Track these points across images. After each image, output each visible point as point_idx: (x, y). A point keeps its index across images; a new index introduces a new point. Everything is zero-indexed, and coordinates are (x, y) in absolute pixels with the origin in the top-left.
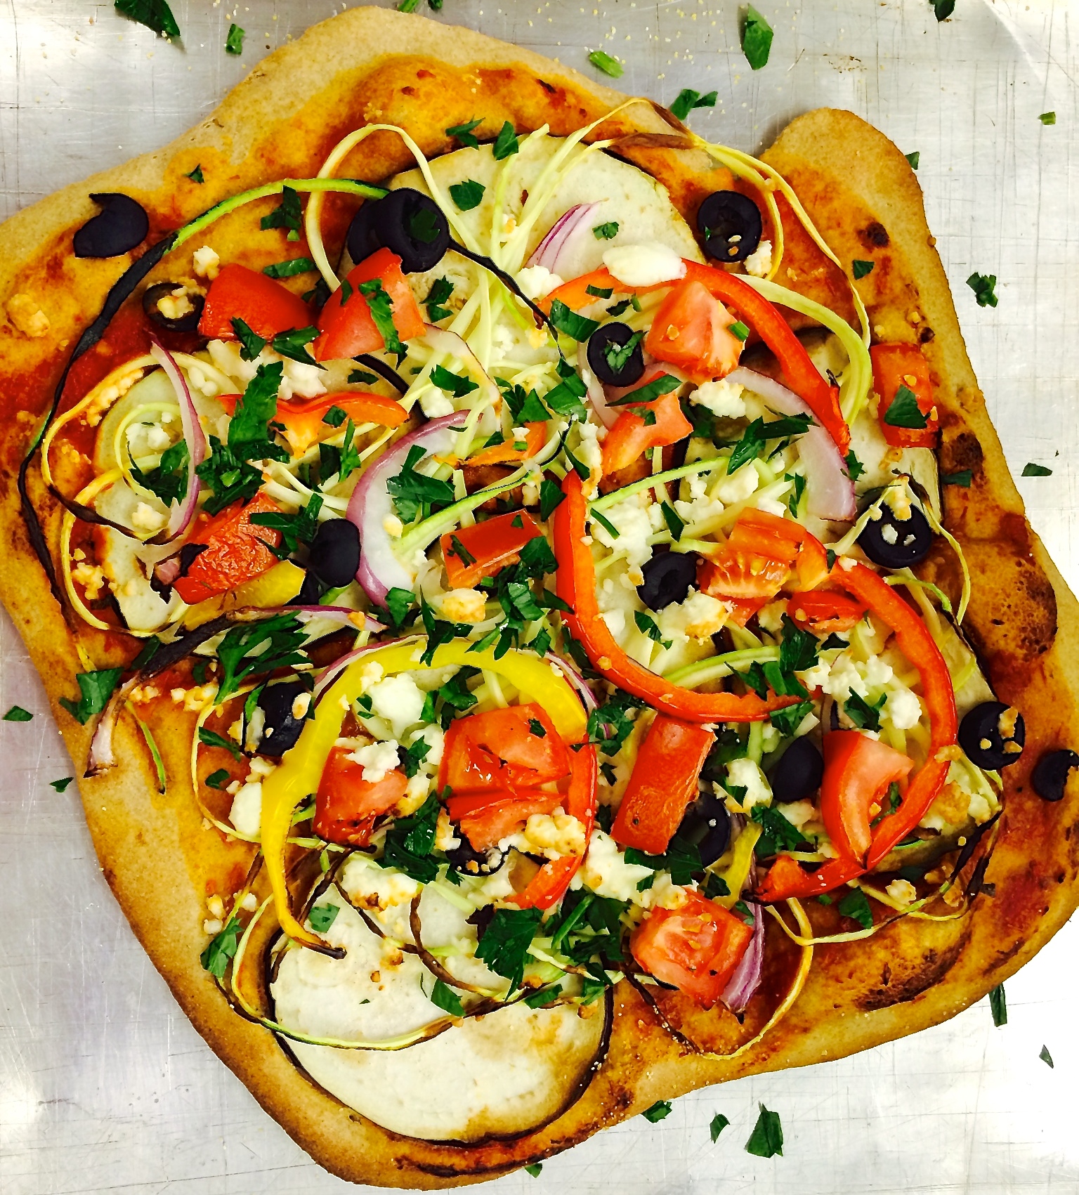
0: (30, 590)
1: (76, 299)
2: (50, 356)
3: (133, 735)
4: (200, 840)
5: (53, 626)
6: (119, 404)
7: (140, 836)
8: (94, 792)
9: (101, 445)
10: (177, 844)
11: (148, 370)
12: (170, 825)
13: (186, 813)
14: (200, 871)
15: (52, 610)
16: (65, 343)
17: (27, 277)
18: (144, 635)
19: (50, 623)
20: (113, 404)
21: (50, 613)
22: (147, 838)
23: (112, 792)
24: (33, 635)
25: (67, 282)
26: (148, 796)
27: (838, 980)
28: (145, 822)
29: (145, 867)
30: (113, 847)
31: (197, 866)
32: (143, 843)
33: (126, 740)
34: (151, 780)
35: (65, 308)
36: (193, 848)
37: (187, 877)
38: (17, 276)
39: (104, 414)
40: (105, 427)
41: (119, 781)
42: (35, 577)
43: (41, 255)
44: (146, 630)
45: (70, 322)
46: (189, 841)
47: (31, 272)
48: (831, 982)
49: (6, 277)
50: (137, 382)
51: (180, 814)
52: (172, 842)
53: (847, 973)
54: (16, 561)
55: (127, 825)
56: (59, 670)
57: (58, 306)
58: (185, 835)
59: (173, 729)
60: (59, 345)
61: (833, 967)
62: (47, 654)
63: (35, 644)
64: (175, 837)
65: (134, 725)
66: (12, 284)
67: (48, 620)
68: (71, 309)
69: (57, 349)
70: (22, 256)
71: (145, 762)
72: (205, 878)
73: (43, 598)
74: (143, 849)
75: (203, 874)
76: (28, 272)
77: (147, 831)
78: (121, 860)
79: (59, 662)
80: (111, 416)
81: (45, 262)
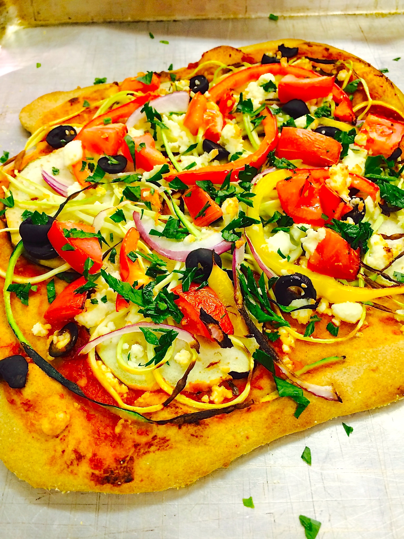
0: (227, 433)
1: (50, 396)
2: (82, 414)
3: (312, 376)
4: (370, 337)
5: (249, 420)
6: (116, 374)
7: (374, 370)
8: (350, 400)
9: (138, 386)
10: (375, 349)
11: (98, 358)
12: (364, 353)
13: (355, 346)
14: (388, 337)
15: (239, 420)
16: (76, 404)
17: (32, 425)
18: (252, 362)
19: (248, 421)
20: (115, 377)
21: (242, 422)
22: (374, 366)
23: (348, 388)
24: (255, 435)
25: (39, 399)
26: (348, 367)
27: (385, 91)
28: (364, 367)
29: (392, 367)
30: (383, 387)
31: (386, 339)
32: (377, 368)
33: (316, 380)
34: (338, 367)
35: (54, 403)
36: (375, 341)
37: (393, 344)
38: (30, 432)
39: (121, 383)
40: (128, 383)
41: (341, 384)
42: (219, 428)
43: (20, 417)
44: (250, 361)
45: (63, 401)
46: (372, 343)
47: (29, 423)
48: (386, 94)
49: (30, 439)
50: (104, 363)
51: (356, 348)
52: (374, 352)
53: (381, 88)
54: (209, 439)
55: (368, 378)
56: (277, 416)
57: (53, 408)
58: (368, 345)
59: (306, 354)
60: (76, 408)
61: (379, 93)
62: (267, 425)
63: (261, 434)
64: (371, 350)
65: (307, 375)
66: (35, 435)
67: (246, 423)
68: (56, 400)
69: (79, 410)
70: (18, 429)
71: (328, 370)
72: (392, 335)
73: (233, 425)
74: (381, 368)
75: (390, 336)
76: (29, 424)
77: (369, 366)
78: (390, 382)
79: (272, 415)
80: (123, 380)
81: (25, 413)
